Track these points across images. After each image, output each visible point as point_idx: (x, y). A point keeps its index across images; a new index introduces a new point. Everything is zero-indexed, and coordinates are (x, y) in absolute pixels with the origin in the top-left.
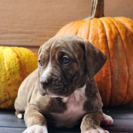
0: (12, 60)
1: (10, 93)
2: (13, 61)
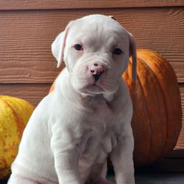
0: (7, 117)
1: (7, 160)
2: (9, 119)
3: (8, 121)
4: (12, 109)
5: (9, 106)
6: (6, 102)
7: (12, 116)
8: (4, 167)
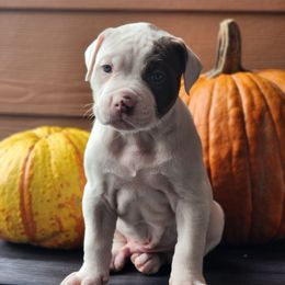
0: (65, 158)
1: (62, 220)
2: (68, 160)
3: (67, 164)
4: (75, 147)
5: (71, 142)
6: (67, 136)
7: (74, 157)
8: (57, 229)
